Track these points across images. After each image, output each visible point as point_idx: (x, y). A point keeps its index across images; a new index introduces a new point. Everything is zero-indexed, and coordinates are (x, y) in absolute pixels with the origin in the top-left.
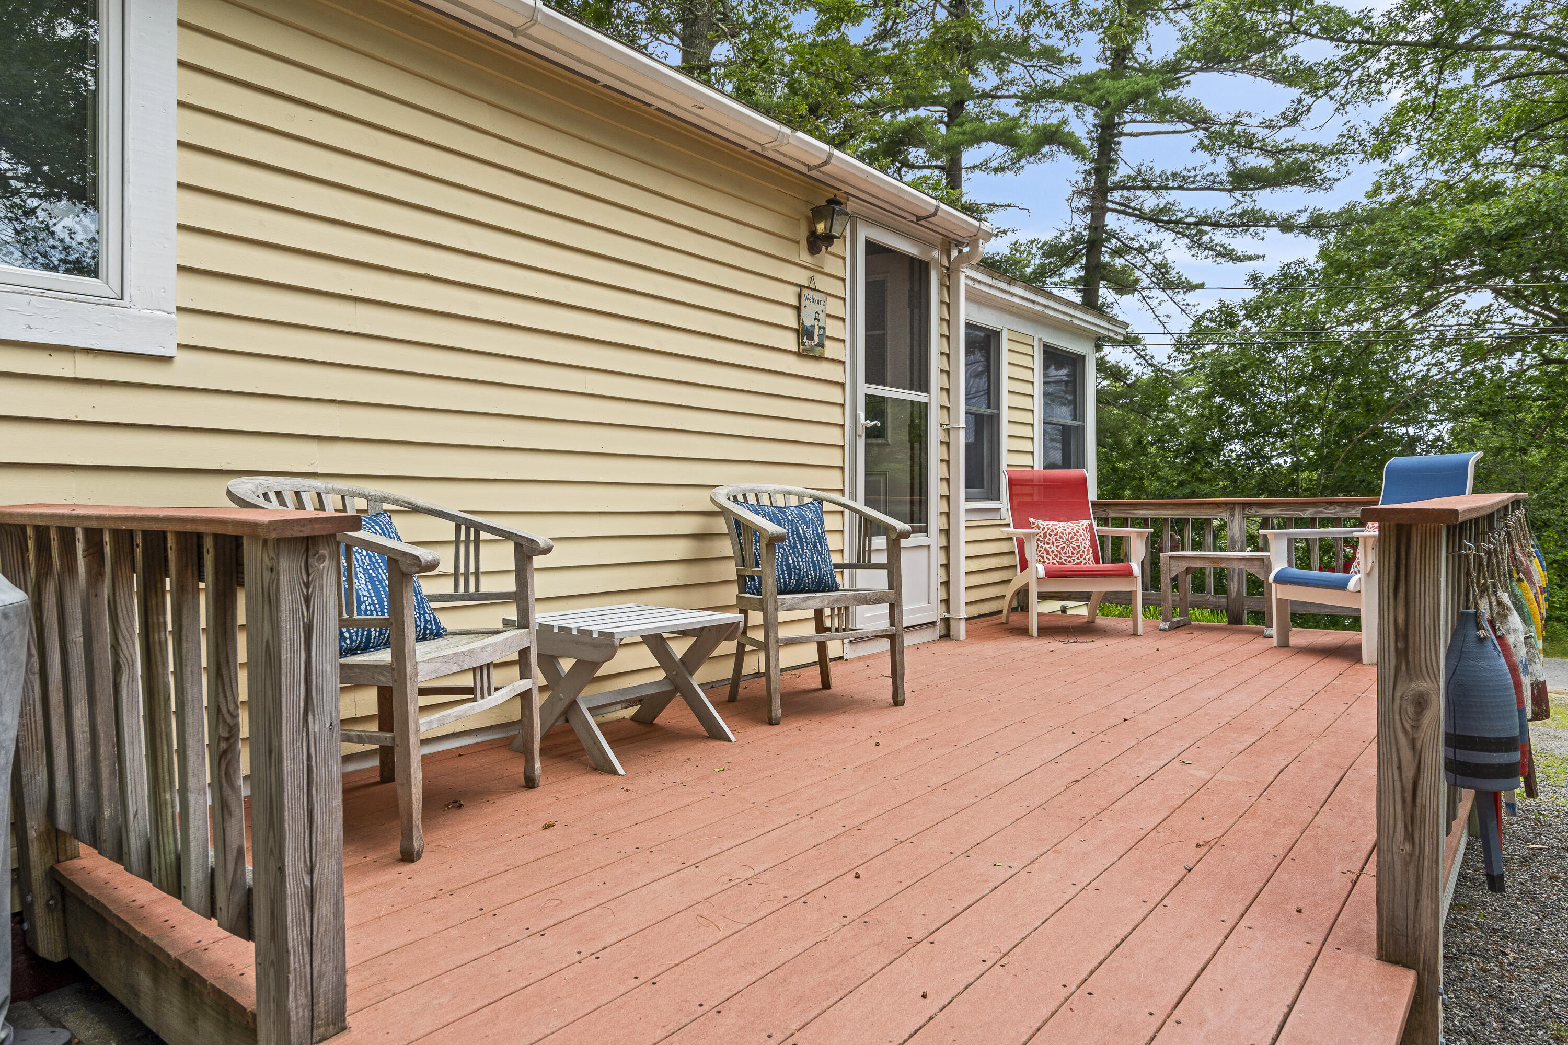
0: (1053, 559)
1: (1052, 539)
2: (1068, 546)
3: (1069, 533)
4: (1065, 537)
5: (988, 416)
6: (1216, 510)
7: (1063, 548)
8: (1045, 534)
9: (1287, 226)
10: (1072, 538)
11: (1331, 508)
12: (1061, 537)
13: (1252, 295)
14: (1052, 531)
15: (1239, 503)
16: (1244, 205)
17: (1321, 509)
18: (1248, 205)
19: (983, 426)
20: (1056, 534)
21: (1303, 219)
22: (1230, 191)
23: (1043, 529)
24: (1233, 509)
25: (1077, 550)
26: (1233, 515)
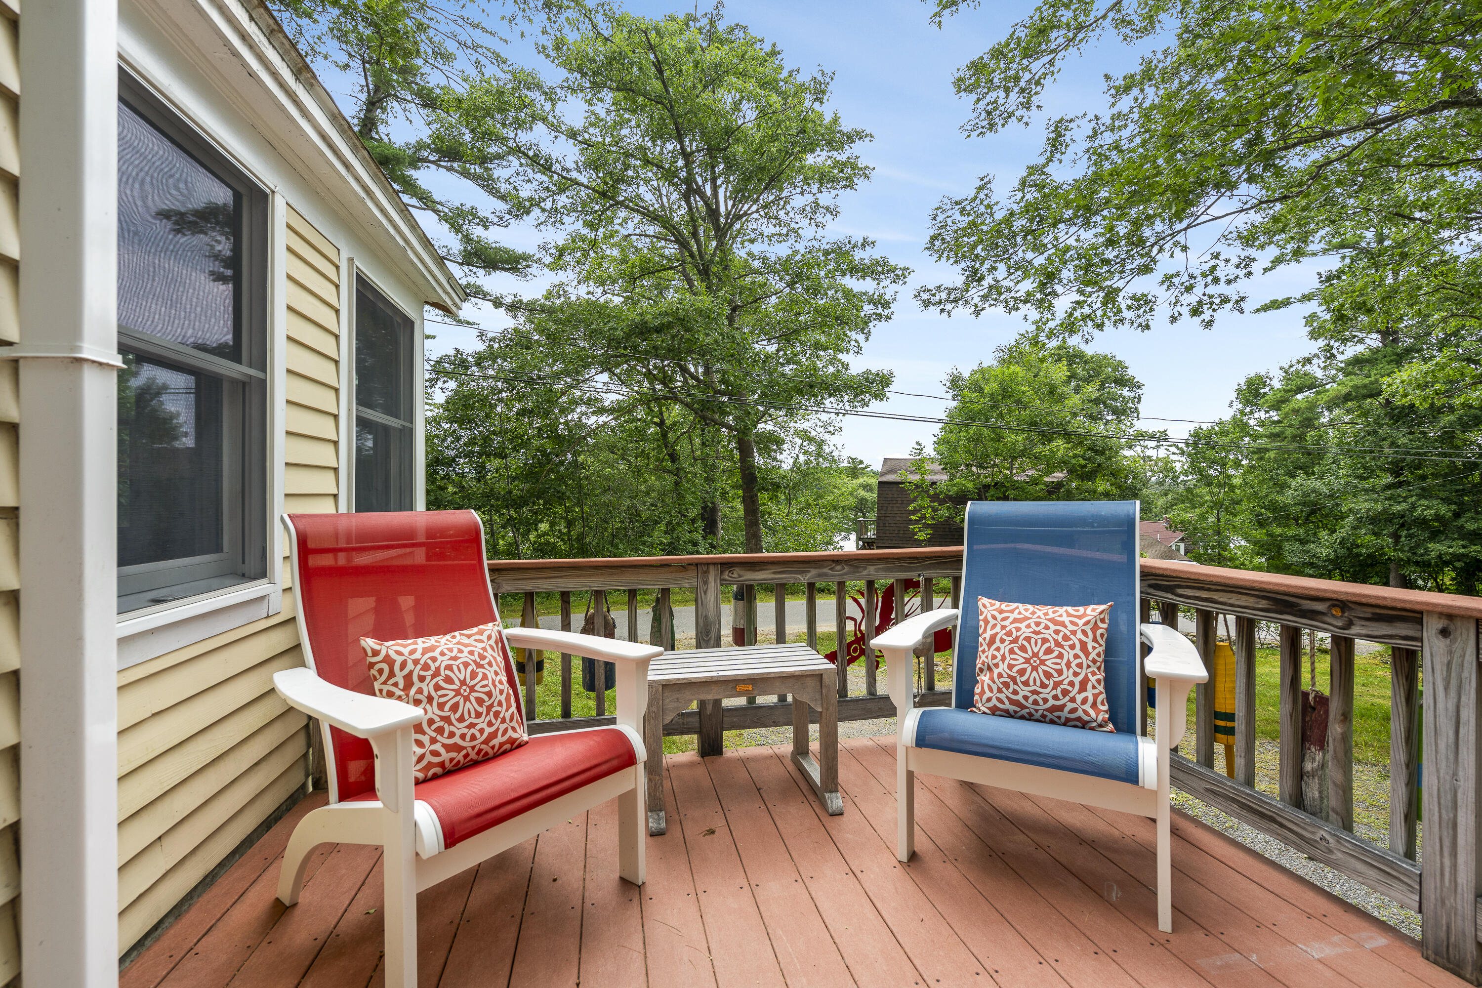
0: (433, 741)
1: (428, 688)
2: (467, 699)
3: (467, 665)
4: (458, 675)
5: (233, 381)
6: (681, 575)
7: (455, 708)
8: (408, 678)
9: (497, 303)
10: (474, 675)
11: (838, 567)
12: (448, 680)
13: (481, 347)
14: (426, 667)
15: (714, 564)
16: (469, 278)
17: (826, 570)
18: (472, 280)
19: (219, 403)
20: (437, 673)
21: (508, 300)
22: (461, 264)
23: (403, 665)
24: (706, 572)
25: (486, 703)
26: (706, 583)
